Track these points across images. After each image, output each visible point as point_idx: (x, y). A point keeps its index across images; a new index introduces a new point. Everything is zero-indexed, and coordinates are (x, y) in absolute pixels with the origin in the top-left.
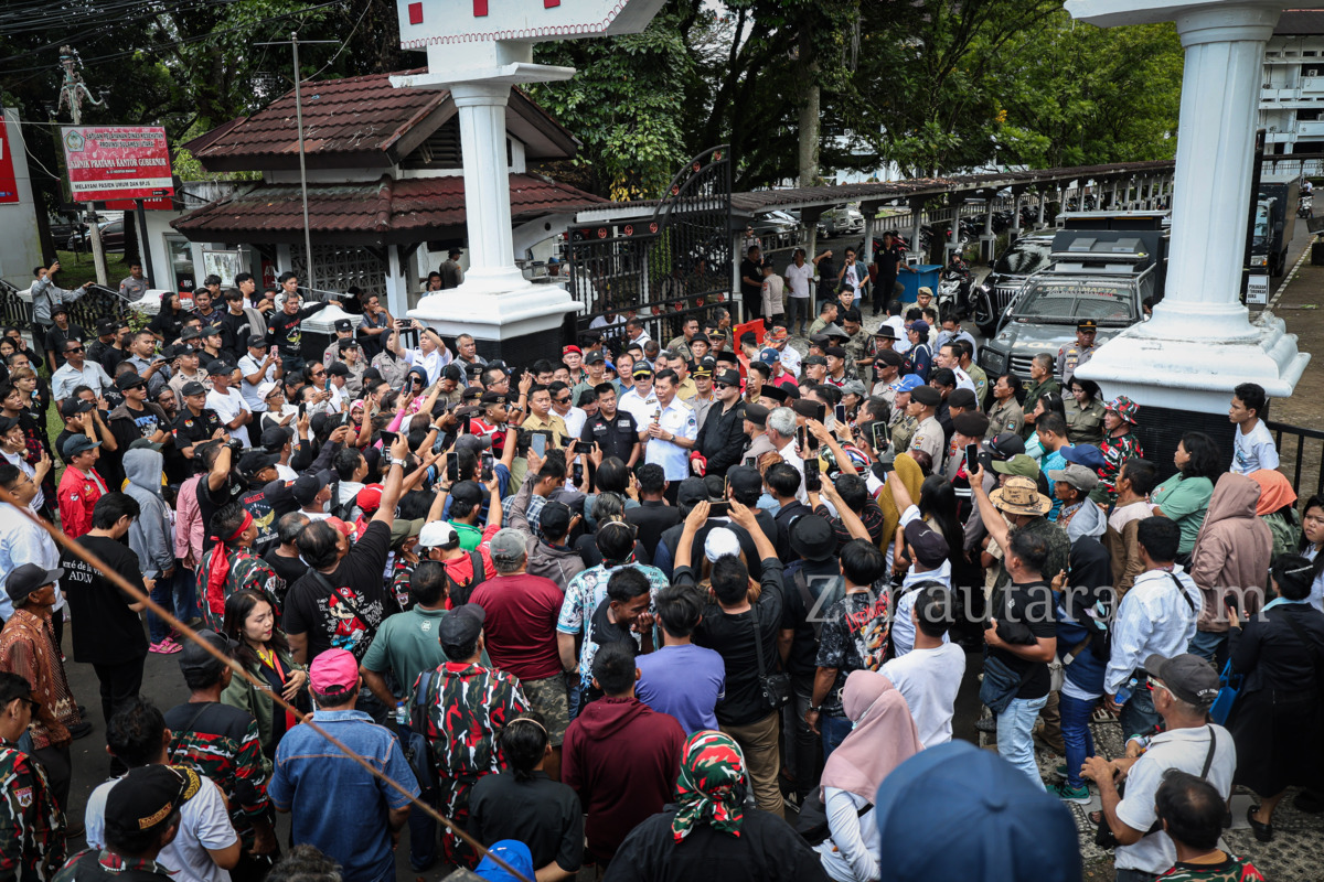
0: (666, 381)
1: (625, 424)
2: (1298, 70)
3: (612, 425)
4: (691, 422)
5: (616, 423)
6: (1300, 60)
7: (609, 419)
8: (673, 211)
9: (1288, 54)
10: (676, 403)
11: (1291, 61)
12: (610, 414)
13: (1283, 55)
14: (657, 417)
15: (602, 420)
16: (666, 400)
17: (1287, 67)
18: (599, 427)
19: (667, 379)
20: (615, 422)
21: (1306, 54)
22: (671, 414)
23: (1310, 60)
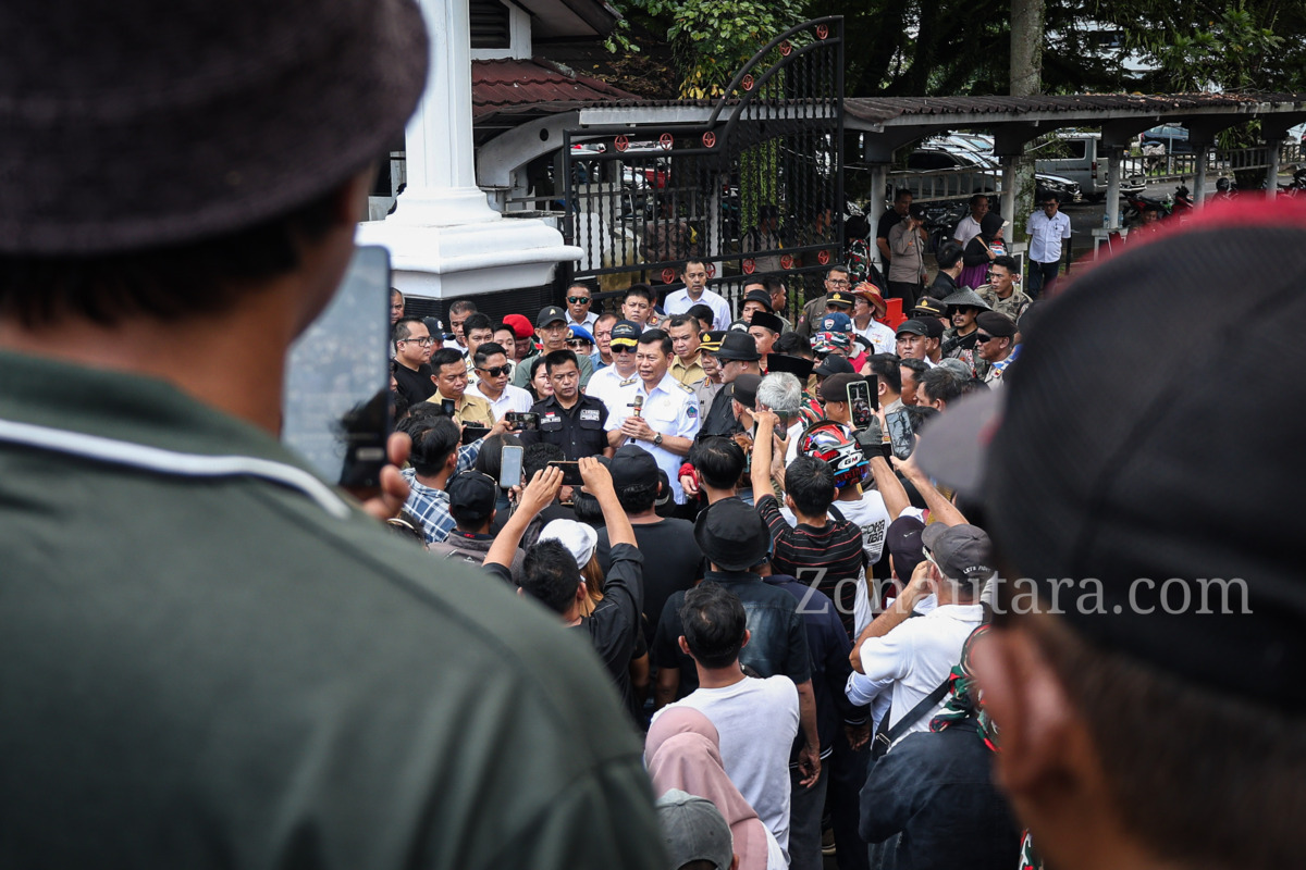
0: (654, 348)
1: (590, 415)
3: (571, 417)
4: (691, 412)
5: (577, 413)
7: (566, 406)
8: (743, 116)
10: (669, 382)
12: (567, 399)
14: (638, 405)
15: (556, 408)
16: (653, 378)
18: (550, 418)
19: (657, 344)
20: (577, 411)
22: (661, 399)
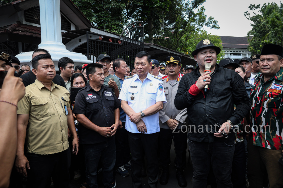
0: (144, 60)
1: (109, 94)
2: (229, 54)
6: (230, 53)
9: (228, 51)
11: (228, 53)
13: (227, 52)
17: (227, 54)
21: (231, 52)
23: (231, 53)
